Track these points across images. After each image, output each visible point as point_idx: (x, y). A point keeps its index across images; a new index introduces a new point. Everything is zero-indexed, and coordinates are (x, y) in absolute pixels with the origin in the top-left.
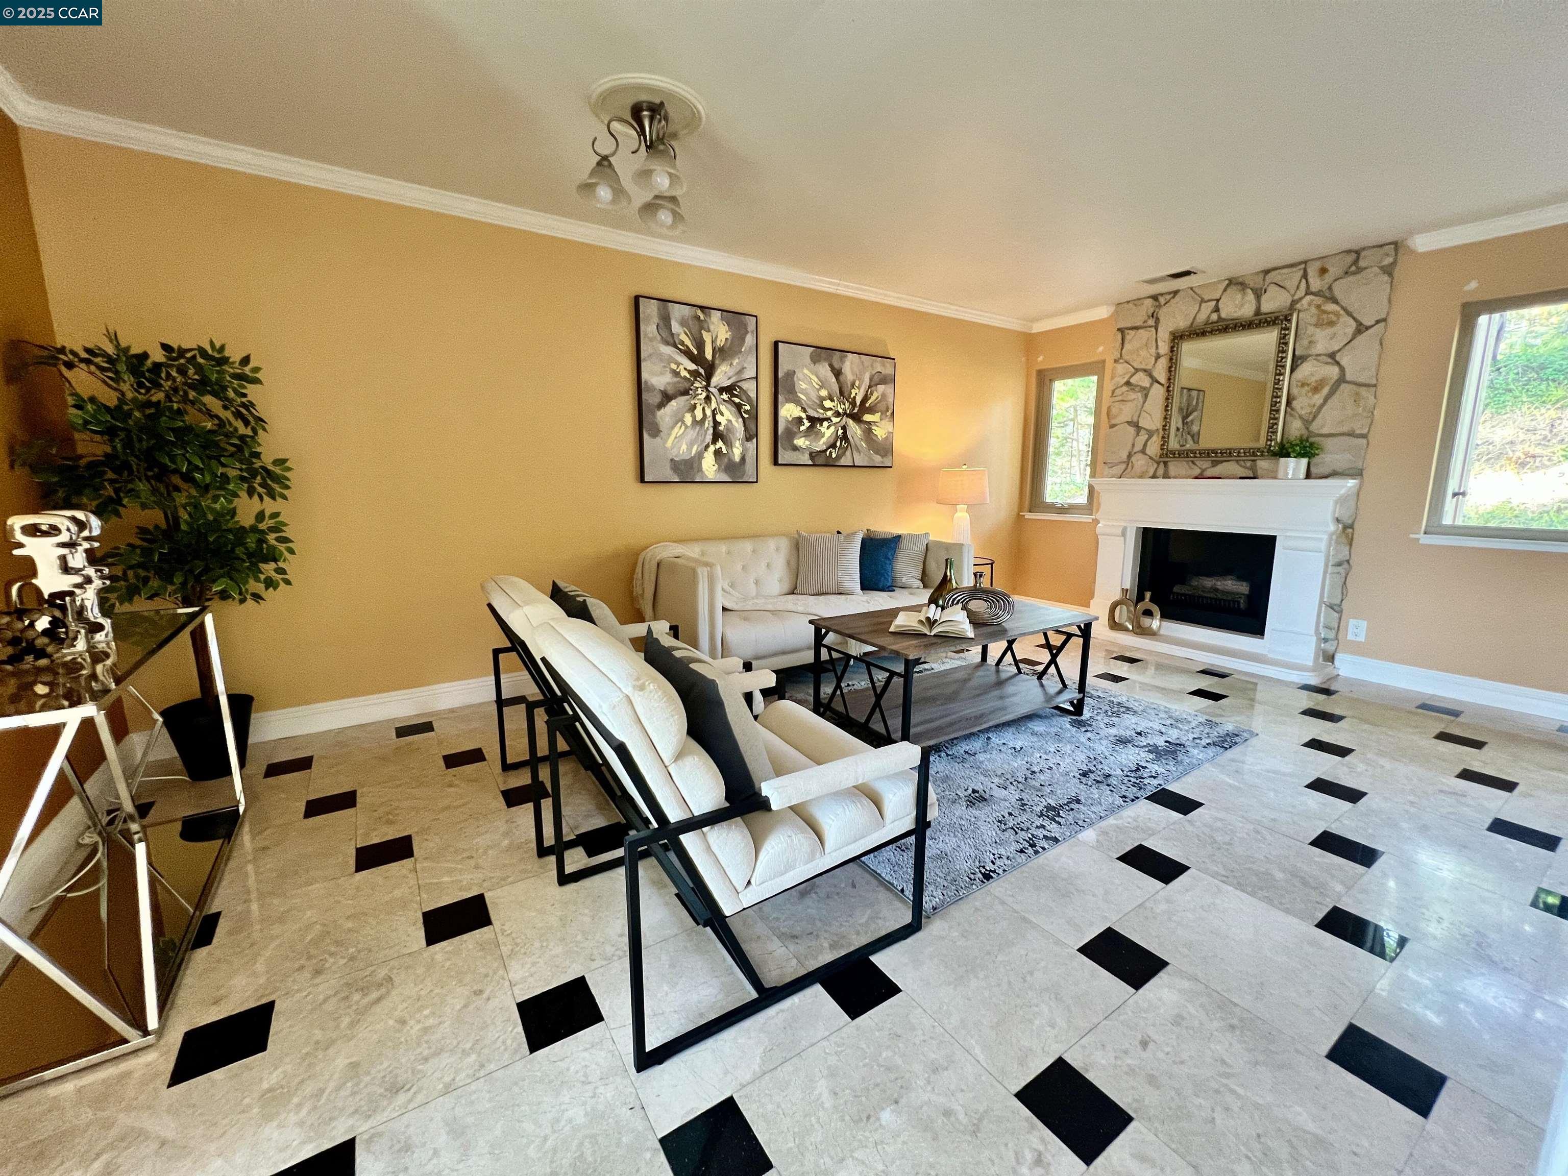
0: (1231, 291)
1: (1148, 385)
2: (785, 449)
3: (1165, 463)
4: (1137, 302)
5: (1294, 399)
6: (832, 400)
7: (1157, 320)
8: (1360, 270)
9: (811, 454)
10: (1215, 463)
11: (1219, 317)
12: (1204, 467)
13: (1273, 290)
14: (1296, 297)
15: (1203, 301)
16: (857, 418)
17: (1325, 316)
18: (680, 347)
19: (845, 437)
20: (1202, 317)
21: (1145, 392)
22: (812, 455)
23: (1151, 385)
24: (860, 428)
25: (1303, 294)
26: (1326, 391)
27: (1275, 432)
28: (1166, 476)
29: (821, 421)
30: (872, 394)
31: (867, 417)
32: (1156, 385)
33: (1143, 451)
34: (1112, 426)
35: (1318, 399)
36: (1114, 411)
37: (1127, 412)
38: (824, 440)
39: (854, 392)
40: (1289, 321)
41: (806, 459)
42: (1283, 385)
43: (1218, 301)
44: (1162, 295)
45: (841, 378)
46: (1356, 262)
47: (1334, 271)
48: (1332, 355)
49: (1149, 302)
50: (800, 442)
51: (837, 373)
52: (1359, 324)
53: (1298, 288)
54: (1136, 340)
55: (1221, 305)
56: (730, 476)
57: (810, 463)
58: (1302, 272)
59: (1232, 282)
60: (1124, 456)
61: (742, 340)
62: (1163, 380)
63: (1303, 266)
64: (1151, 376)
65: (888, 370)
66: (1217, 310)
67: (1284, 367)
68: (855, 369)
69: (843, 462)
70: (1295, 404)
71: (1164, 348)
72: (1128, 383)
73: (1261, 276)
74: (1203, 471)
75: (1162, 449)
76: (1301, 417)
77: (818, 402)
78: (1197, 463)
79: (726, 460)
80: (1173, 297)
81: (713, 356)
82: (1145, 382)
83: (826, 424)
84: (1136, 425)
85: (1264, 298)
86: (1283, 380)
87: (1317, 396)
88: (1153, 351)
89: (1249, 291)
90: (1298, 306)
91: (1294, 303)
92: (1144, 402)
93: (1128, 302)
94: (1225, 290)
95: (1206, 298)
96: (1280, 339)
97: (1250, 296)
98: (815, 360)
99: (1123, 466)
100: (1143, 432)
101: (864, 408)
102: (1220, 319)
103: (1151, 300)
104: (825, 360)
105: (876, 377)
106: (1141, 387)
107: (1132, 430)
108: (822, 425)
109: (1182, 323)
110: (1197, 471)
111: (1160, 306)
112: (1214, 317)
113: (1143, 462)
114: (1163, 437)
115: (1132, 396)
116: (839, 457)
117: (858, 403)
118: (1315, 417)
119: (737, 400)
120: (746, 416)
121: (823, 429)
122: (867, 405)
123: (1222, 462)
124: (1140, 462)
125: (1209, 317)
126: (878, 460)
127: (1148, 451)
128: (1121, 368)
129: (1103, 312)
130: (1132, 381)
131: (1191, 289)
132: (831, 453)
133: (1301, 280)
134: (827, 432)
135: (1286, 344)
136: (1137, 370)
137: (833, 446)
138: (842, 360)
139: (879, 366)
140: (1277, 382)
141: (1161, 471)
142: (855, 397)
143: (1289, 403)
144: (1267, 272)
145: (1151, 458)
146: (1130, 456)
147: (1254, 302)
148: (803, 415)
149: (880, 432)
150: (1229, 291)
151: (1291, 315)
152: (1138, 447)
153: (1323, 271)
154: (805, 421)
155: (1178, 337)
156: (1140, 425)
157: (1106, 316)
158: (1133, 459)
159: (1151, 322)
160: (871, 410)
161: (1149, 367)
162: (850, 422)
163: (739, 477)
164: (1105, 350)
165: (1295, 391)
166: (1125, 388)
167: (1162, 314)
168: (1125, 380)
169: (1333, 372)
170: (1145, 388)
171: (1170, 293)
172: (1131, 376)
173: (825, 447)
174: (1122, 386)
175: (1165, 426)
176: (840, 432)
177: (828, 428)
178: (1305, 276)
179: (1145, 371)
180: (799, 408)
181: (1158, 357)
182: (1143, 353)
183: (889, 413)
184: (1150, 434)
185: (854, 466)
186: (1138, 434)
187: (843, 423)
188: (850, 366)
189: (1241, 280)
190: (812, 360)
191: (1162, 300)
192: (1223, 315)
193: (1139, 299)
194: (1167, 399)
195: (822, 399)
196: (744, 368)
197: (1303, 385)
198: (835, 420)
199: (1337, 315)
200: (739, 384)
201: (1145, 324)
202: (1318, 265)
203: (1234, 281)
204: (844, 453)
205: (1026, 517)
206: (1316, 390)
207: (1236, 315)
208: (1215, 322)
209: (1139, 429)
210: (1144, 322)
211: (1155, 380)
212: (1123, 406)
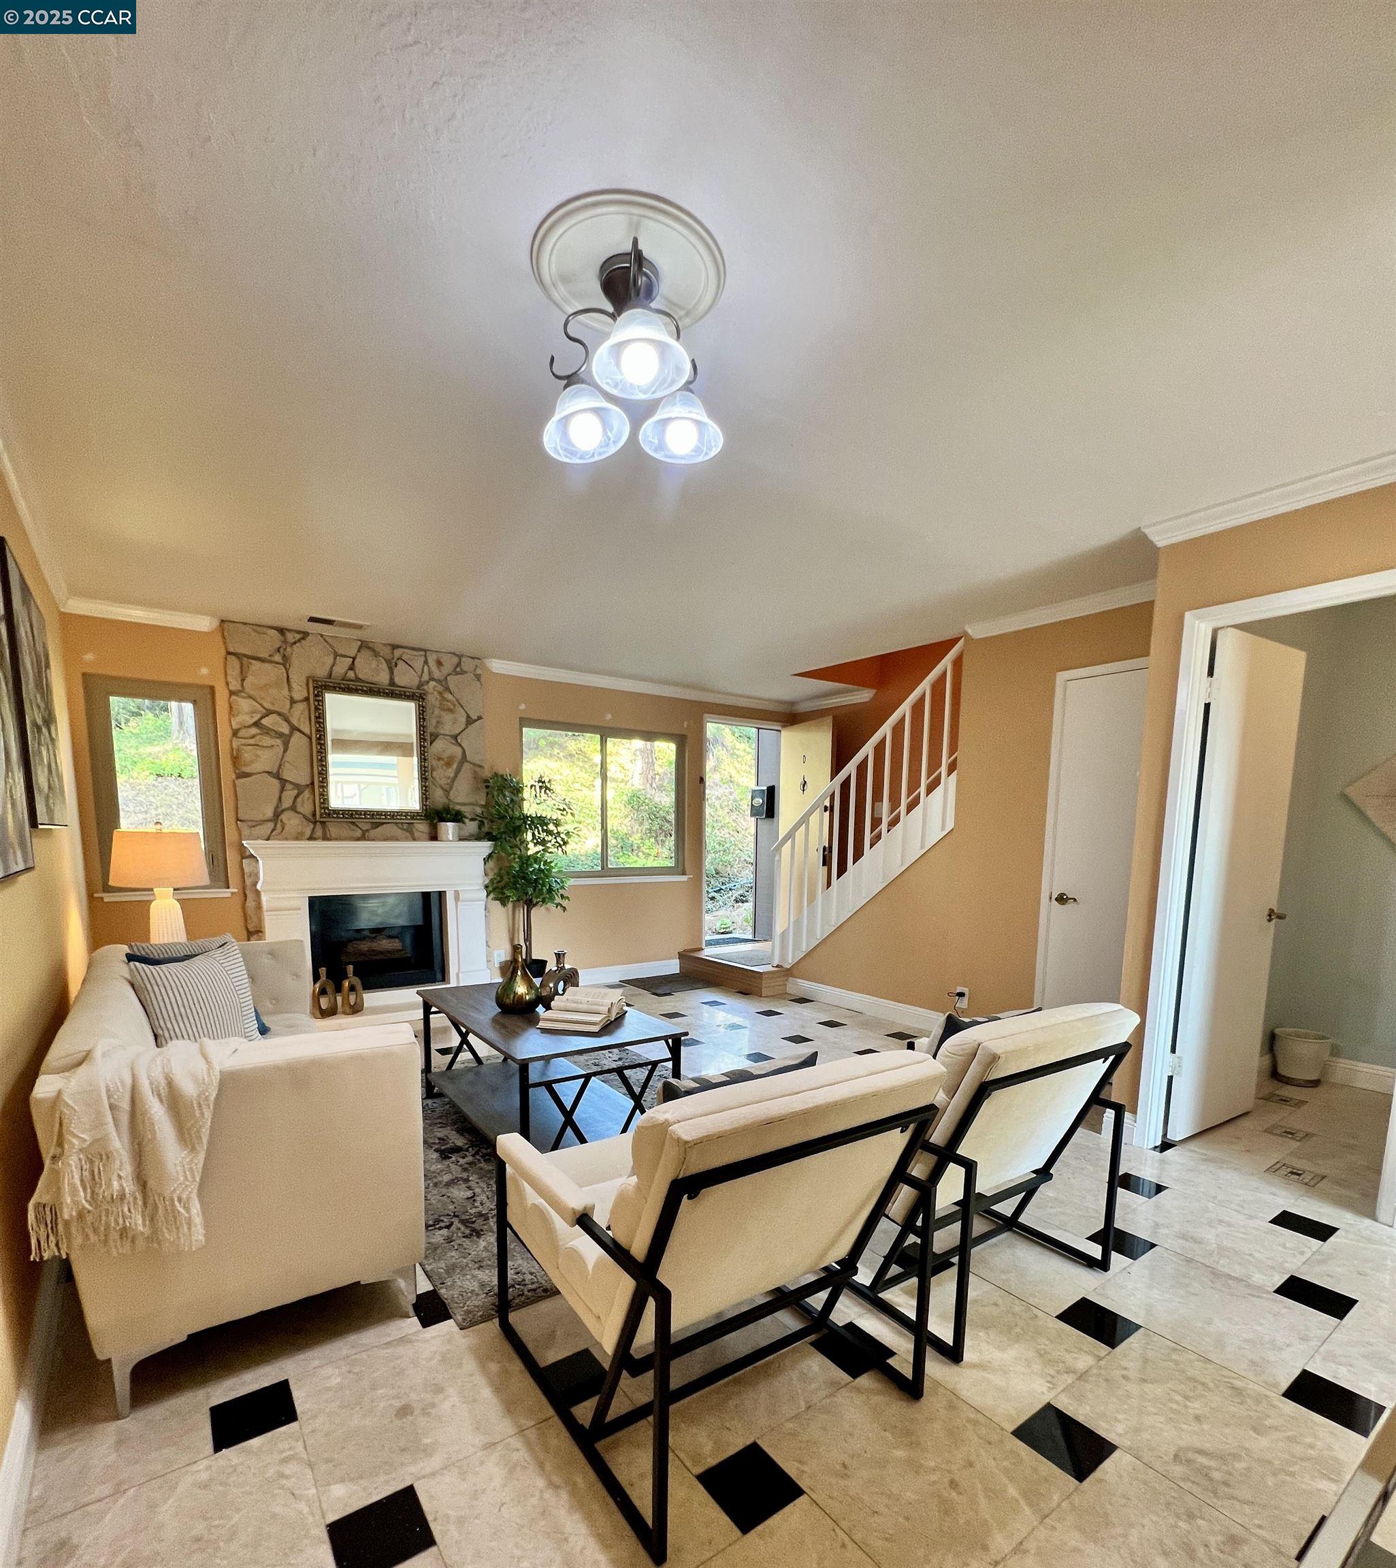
0: (366, 653)
1: (288, 732)
3: (323, 824)
4: (256, 627)
7: (286, 659)
8: (463, 672)
11: (356, 675)
13: (401, 665)
14: (424, 679)
15: (337, 654)
17: (445, 703)
20: (339, 671)
21: (287, 739)
23: (291, 732)
25: (428, 678)
26: (455, 766)
27: (427, 798)
28: (325, 838)
32: (297, 735)
33: (294, 809)
34: (245, 774)
35: (450, 772)
36: (243, 757)
37: (262, 760)
40: (424, 700)
42: (427, 756)
43: (353, 659)
44: (290, 631)
46: (459, 665)
47: (448, 667)
48: (455, 737)
49: (274, 633)
52: (468, 716)
53: (422, 671)
54: (259, 673)
55: (357, 665)
58: (423, 659)
59: (364, 645)
60: (269, 813)
63: (423, 653)
64: (286, 722)
66: (352, 668)
70: (434, 774)
71: (299, 692)
72: (257, 724)
73: (389, 648)
74: (364, 832)
75: (322, 808)
76: (441, 787)
78: (360, 824)
80: (303, 638)
82: (285, 727)
84: (280, 777)
85: (396, 671)
87: (450, 770)
88: (286, 692)
89: (382, 659)
90: (426, 689)
91: (423, 684)
92: (286, 751)
93: (239, 623)
94: (359, 651)
95: (340, 652)
96: (419, 714)
97: (381, 664)
99: (271, 825)
100: (288, 786)
102: (358, 679)
106: (278, 732)
107: (276, 782)
109: (319, 672)
110: (355, 834)
111: (287, 643)
112: (351, 674)
113: (296, 821)
114: (322, 795)
115: (267, 741)
118: (451, 788)
123: (383, 823)
124: (292, 821)
125: (347, 673)
127: (298, 810)
128: (244, 704)
129: (204, 624)
130: (264, 722)
131: (321, 636)
133: (423, 666)
135: (424, 719)
136: (269, 713)
141: (319, 833)
143: (431, 773)
144: (394, 647)
145: (305, 817)
146: (277, 815)
147: (388, 672)
151: (422, 694)
152: (287, 803)
153: (439, 663)
155: (317, 684)
156: (284, 778)
157: (206, 630)
158: (284, 817)
159: (278, 658)
161: (286, 711)
164: (208, 672)
165: (434, 762)
166: (254, 731)
167: (292, 653)
168: (255, 719)
169: (457, 751)
170: (283, 735)
171: (299, 632)
172: (262, 717)
174: (249, 727)
175: (322, 782)
178: (426, 662)
179: (280, 714)
181: (293, 702)
182: (273, 693)
184: (300, 789)
186: (282, 790)
189: (373, 645)
191: (290, 637)
192: (360, 676)
193: (264, 625)
197: (439, 759)
199: (454, 705)
201: (273, 659)
202: (435, 656)
203: (367, 644)
206: (448, 764)
207: (371, 679)
208: (352, 681)
209: (283, 782)
210: (270, 656)
211: (294, 729)
212: (259, 752)
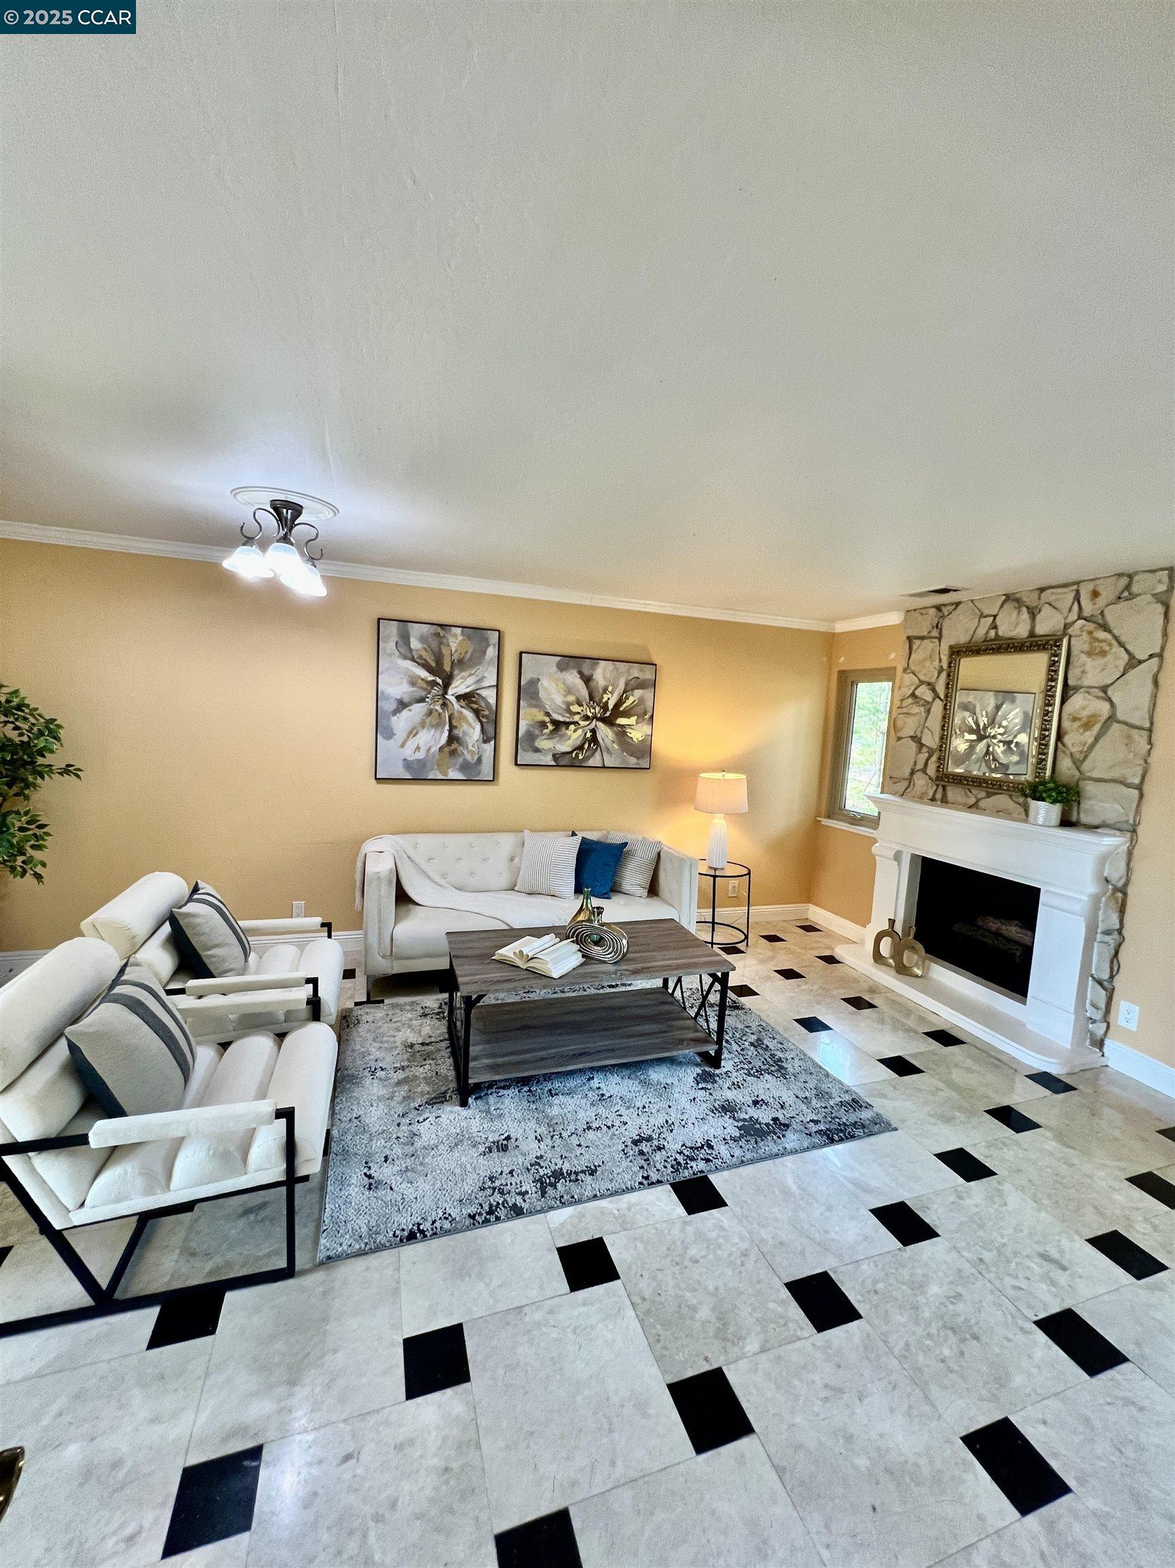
0: (1009, 606)
1: (930, 700)
2: (525, 750)
3: (944, 787)
4: (922, 610)
5: (1066, 733)
6: (580, 705)
7: (940, 633)
8: (1130, 596)
9: (554, 755)
10: (989, 795)
11: (997, 634)
12: (980, 796)
13: (1047, 610)
14: (1069, 620)
15: (982, 616)
16: (609, 722)
17: (1097, 644)
18: (418, 660)
19: (594, 739)
20: (981, 632)
21: (928, 706)
22: (555, 757)
23: (934, 700)
24: (612, 730)
25: (1076, 618)
26: (1097, 728)
27: (1044, 769)
28: (944, 801)
29: (567, 724)
30: (627, 698)
31: (621, 721)
32: (938, 699)
33: (924, 770)
34: (899, 739)
35: (1089, 737)
36: (899, 723)
37: (910, 726)
38: (570, 742)
39: (605, 698)
40: (1059, 647)
41: (549, 760)
42: (1052, 716)
43: (995, 617)
44: (945, 605)
45: (592, 684)
46: (1127, 587)
47: (1105, 595)
48: (1104, 690)
49: (932, 611)
50: (543, 743)
51: (587, 680)
52: (1131, 657)
53: (1070, 610)
54: (923, 649)
55: (998, 621)
56: (465, 775)
57: (553, 763)
58: (1073, 594)
59: (1008, 598)
60: (907, 773)
61: (484, 652)
62: (942, 697)
63: (1075, 587)
64: (934, 690)
65: (647, 674)
66: (994, 626)
67: (1053, 696)
68: (608, 675)
69: (591, 763)
70: (1066, 739)
71: (945, 663)
72: (913, 695)
73: (1037, 593)
74: (978, 801)
75: (938, 771)
76: (1072, 755)
77: (564, 707)
78: (973, 791)
79: (461, 760)
80: (955, 609)
81: (452, 667)
82: (928, 696)
83: (572, 727)
84: (916, 739)
85: (1039, 618)
86: (1052, 712)
87: (1086, 734)
88: (936, 663)
89: (1024, 610)
90: (1070, 631)
91: (1067, 626)
92: (927, 718)
93: (915, 610)
94: (1002, 606)
95: (986, 612)
96: (1050, 666)
97: (1025, 615)
98: (562, 668)
99: (906, 784)
100: (925, 749)
101: (617, 711)
102: (997, 637)
103: (934, 610)
104: (574, 667)
105: (632, 682)
106: (926, 701)
107: (913, 746)
108: (567, 728)
109: (963, 639)
110: (972, 800)
111: (943, 617)
112: (992, 633)
113: (924, 782)
114: (939, 759)
115: (916, 709)
116: (586, 759)
117: (611, 707)
118: (1085, 758)
119: (475, 706)
120: (484, 720)
121: (569, 732)
122: (621, 709)
123: (996, 794)
124: (920, 781)
125: (987, 633)
126: (633, 761)
127: (929, 772)
128: (909, 679)
129: (895, 618)
130: (917, 693)
131: (972, 601)
132: (577, 755)
133: (1073, 603)
134: (574, 736)
135: (1056, 672)
136: (921, 682)
137: (580, 748)
138: (593, 667)
139: (636, 672)
140: (1046, 713)
141: (939, 796)
142: (607, 702)
143: (1059, 737)
144: (1042, 590)
145: (930, 779)
146: (912, 773)
147: (1029, 621)
148: (547, 719)
149: (637, 734)
150: (1005, 607)
151: (1061, 640)
152: (920, 766)
153: (1095, 594)
154: (548, 724)
155: (957, 652)
156: (923, 741)
157: (896, 623)
158: (915, 777)
159: (935, 633)
160: (627, 714)
161: (933, 680)
162: (600, 725)
163: (474, 776)
164: (895, 657)
165: (1066, 724)
166: (910, 700)
167: (946, 624)
168: (911, 691)
169: (1105, 708)
170: (928, 702)
171: (952, 604)
172: (916, 689)
173: (568, 749)
174: (908, 698)
175: (941, 746)
176: (589, 735)
177: (575, 731)
178: (1078, 597)
179: (929, 684)
180: (542, 713)
181: (941, 671)
182: (927, 664)
183: (647, 717)
184: (932, 752)
185: (604, 767)
186: (920, 752)
187: (592, 726)
188: (602, 673)
189: (1018, 595)
190: (558, 668)
191: (945, 611)
192: (1000, 634)
193: (924, 608)
194: (944, 717)
195: (569, 704)
196: (484, 677)
197: (1075, 719)
198: (582, 723)
199: (1110, 644)
200: (478, 692)
201: (930, 635)
202: (1089, 587)
203: (1011, 598)
204: (593, 755)
205: (823, 823)
206: (1087, 726)
207: (1011, 634)
208: (992, 640)
209: (921, 746)
210: (929, 633)
211: (937, 696)
212: (907, 720)
